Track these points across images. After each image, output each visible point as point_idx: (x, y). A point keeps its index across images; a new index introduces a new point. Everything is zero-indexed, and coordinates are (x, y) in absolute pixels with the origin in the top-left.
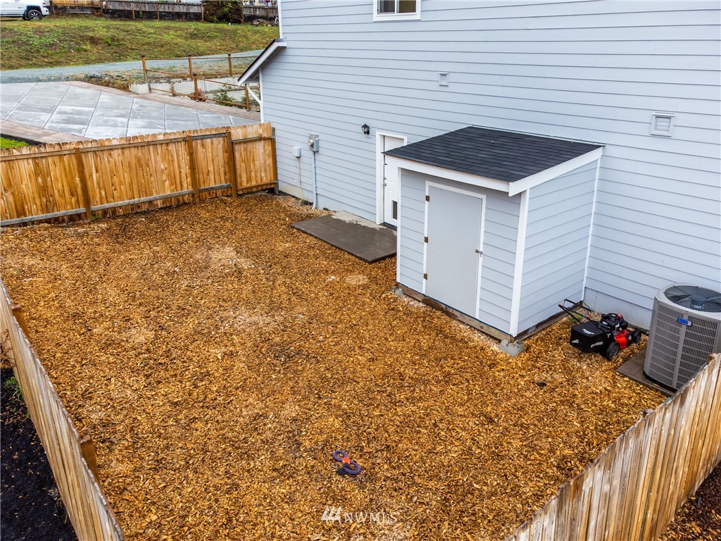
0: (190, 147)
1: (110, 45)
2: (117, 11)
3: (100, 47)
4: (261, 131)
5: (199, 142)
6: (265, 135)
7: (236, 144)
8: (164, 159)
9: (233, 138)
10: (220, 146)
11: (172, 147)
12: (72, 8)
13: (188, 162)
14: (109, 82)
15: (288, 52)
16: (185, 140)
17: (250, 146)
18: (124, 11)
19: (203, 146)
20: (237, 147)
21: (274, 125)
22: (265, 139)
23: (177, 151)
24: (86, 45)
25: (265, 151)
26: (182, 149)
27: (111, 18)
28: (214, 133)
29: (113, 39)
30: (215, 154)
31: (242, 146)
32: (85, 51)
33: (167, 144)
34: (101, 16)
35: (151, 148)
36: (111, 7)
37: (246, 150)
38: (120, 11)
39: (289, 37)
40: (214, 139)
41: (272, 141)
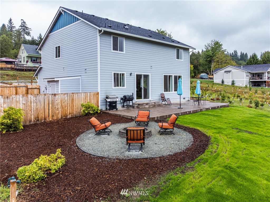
0: (16, 89)
1: (12, 76)
2: (19, 69)
3: (9, 77)
4: (36, 87)
5: (19, 88)
6: (37, 87)
7: (29, 89)
8: (9, 91)
9: (28, 88)
10: (25, 89)
11: (11, 88)
12: (5, 68)
13: (15, 92)
14: (7, 83)
15: (43, 68)
16: (15, 87)
17: (33, 90)
18: (21, 69)
19: (20, 89)
20: (29, 90)
21: (40, 85)
22: (37, 88)
23: (13, 89)
24: (4, 76)
25: (37, 91)
26: (14, 89)
27: (17, 71)
28: (23, 86)
29: (14, 75)
30: (23, 91)
31: (31, 90)
32: (4, 78)
33: (10, 87)
34: (14, 70)
35: (6, 88)
36: (17, 68)
37: (32, 91)
38: (20, 69)
39: (43, 65)
40: (23, 87)
41: (39, 89)
